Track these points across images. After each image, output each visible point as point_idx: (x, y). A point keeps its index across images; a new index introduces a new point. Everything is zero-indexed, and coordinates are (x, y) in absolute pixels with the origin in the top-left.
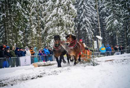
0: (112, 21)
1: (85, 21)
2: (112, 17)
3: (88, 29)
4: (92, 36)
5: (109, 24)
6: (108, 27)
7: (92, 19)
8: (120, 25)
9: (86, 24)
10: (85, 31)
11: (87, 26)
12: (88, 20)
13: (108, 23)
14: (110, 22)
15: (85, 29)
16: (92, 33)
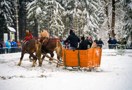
0: (35, 9)
1: (4, 5)
2: (35, 4)
3: (6, 15)
4: (11, 24)
5: (31, 12)
6: (30, 15)
7: (12, 3)
8: (43, 13)
9: (5, 9)
10: (3, 18)
11: (6, 12)
12: (7, 5)
13: (30, 10)
14: (33, 9)
15: (3, 15)
16: (11, 20)
